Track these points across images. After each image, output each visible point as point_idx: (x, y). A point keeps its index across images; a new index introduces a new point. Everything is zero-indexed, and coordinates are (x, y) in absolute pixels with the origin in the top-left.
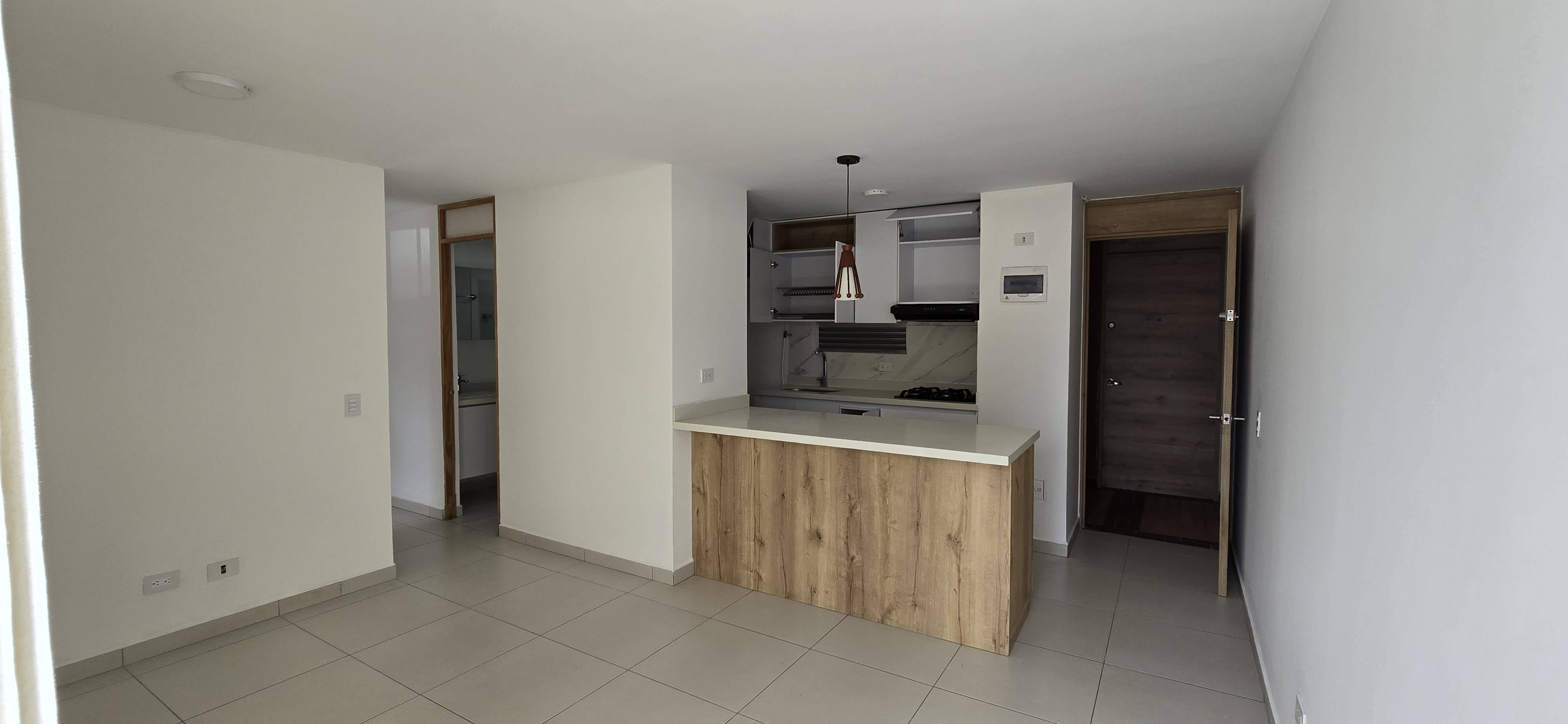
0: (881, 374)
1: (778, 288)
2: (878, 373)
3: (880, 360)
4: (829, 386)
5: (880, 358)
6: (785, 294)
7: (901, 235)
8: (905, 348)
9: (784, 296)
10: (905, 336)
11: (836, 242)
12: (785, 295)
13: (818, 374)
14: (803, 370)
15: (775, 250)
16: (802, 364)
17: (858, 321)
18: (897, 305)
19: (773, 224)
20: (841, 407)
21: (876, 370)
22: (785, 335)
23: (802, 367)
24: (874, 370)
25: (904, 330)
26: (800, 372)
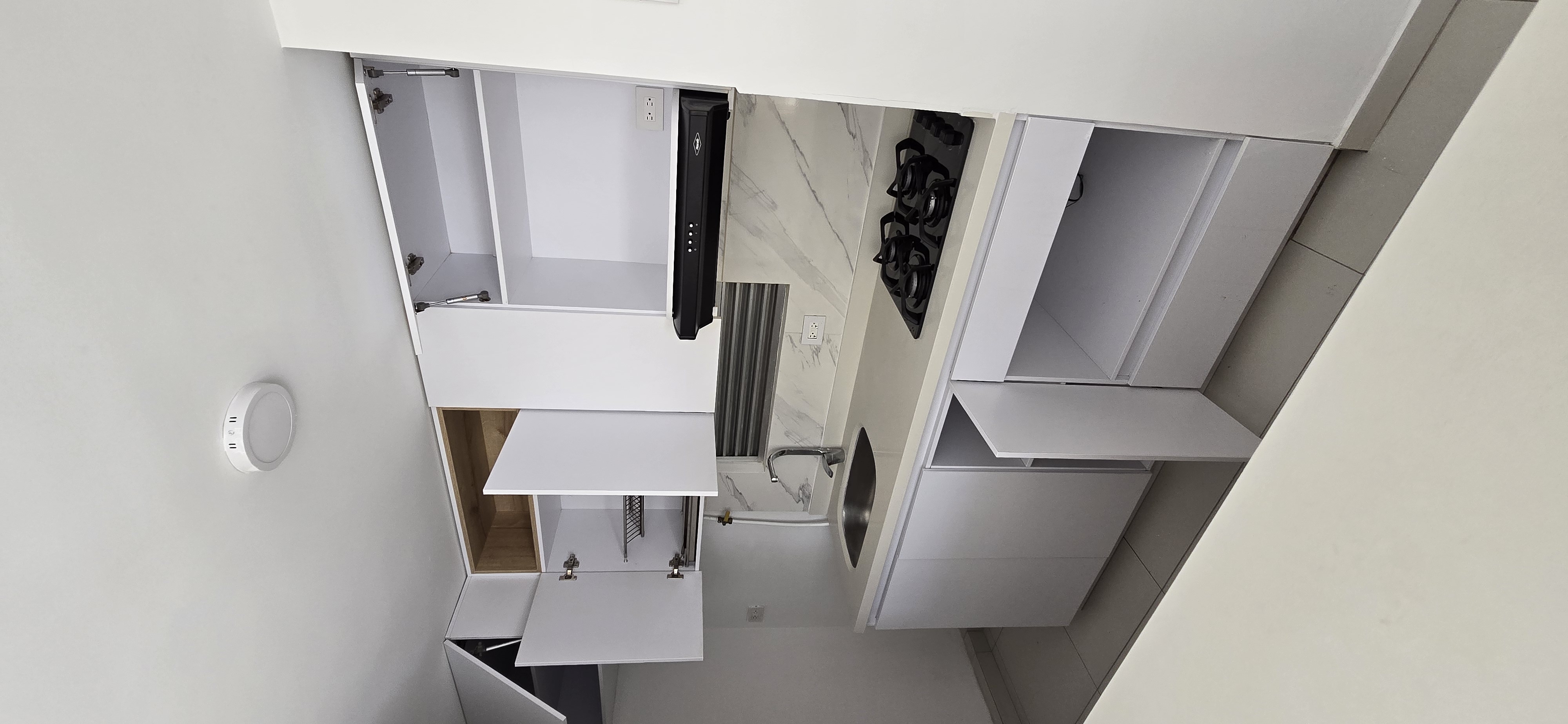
0: (829, 341)
1: (626, 557)
2: (825, 349)
3: (796, 343)
4: (839, 443)
5: (792, 342)
6: (640, 533)
7: (484, 297)
8: (775, 287)
9: (643, 536)
10: (747, 286)
11: (486, 492)
12: (642, 533)
13: (814, 463)
14: (802, 488)
15: (532, 564)
16: (788, 490)
17: (710, 404)
18: (674, 316)
19: (472, 573)
20: (928, 466)
21: (817, 351)
22: (725, 520)
23: (795, 489)
24: (817, 355)
25: (732, 286)
26: (804, 493)
